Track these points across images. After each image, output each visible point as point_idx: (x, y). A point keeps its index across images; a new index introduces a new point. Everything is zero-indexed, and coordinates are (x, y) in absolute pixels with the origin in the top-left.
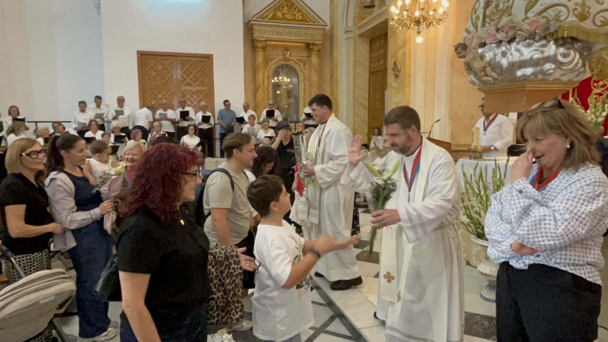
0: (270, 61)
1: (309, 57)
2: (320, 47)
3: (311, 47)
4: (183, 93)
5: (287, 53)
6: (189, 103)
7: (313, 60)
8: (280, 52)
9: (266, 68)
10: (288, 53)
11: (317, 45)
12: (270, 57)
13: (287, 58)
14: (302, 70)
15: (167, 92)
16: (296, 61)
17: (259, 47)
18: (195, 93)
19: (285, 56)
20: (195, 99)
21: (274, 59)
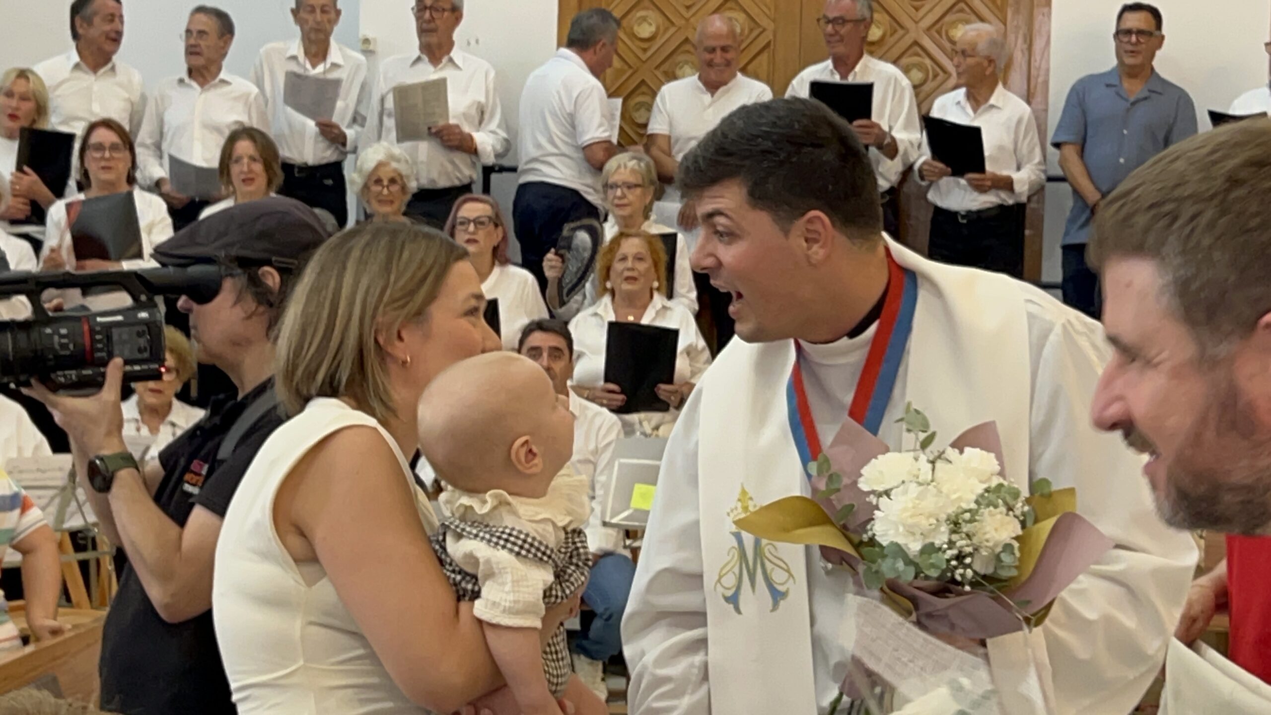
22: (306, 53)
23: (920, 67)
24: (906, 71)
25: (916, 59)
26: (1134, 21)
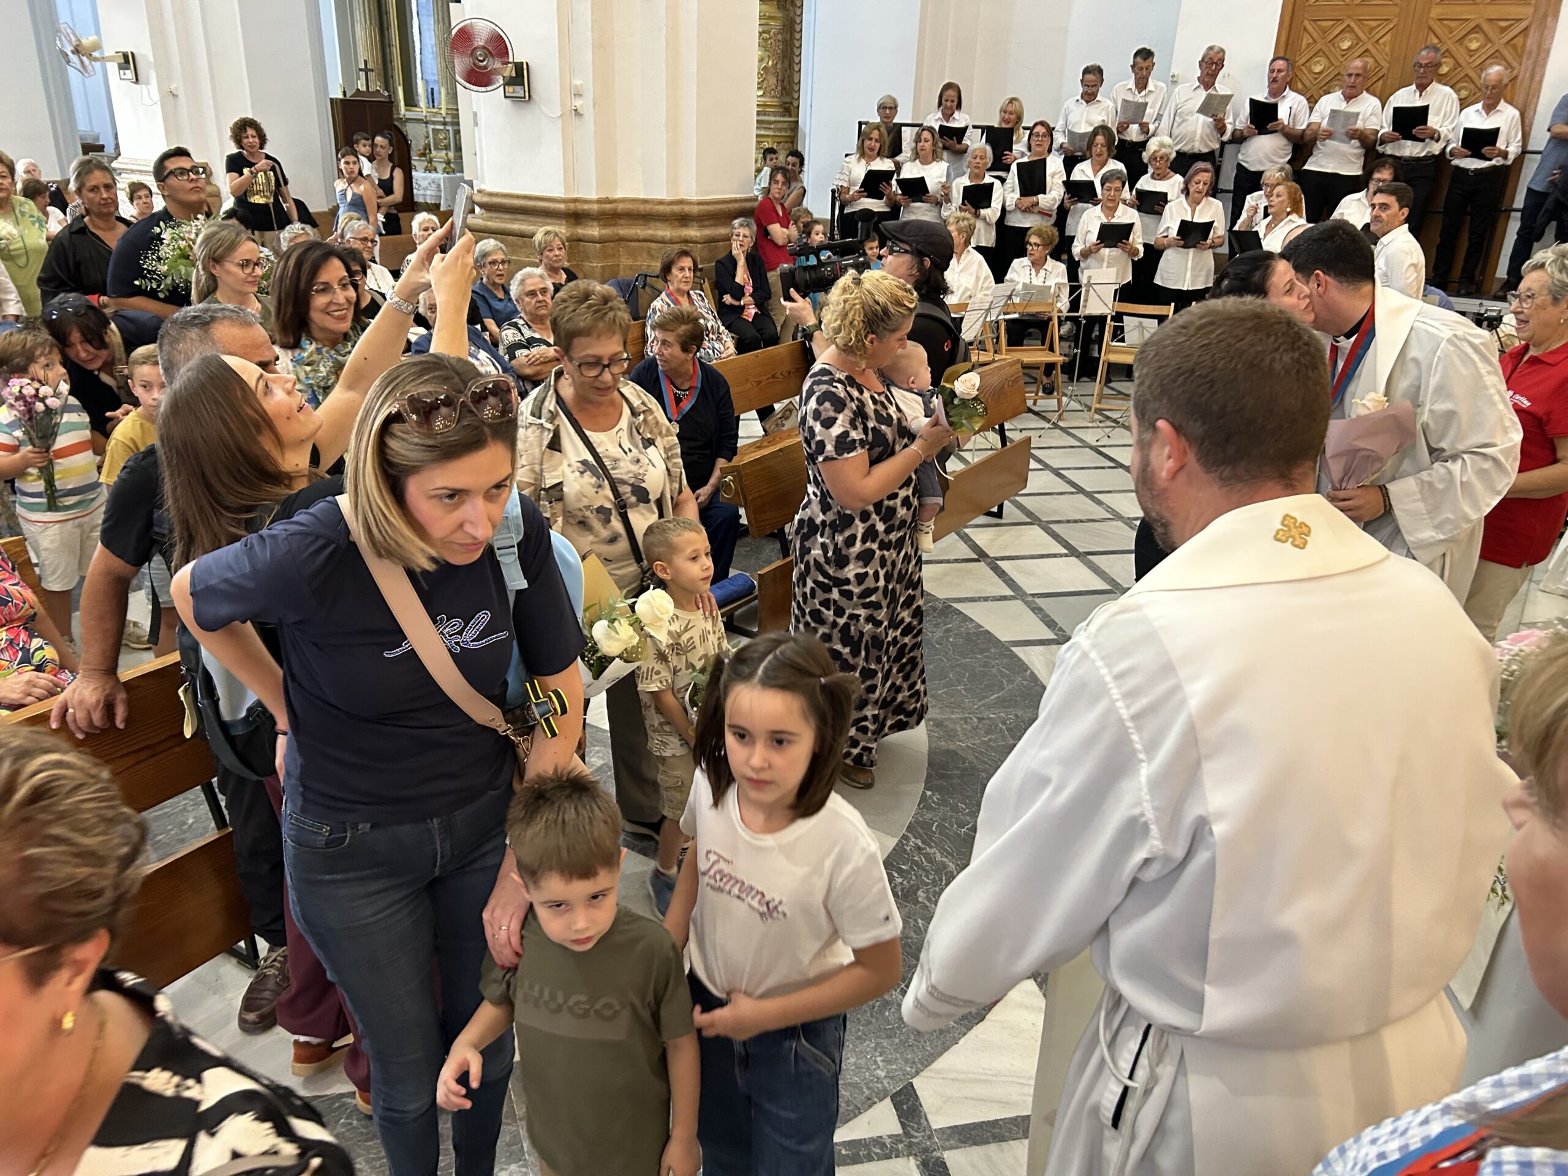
4: (1430, 28)
6: (1444, 69)
15: (1372, 29)
18: (1477, 29)
20: (1471, 53)
22: (1136, 86)
25: (1464, 84)
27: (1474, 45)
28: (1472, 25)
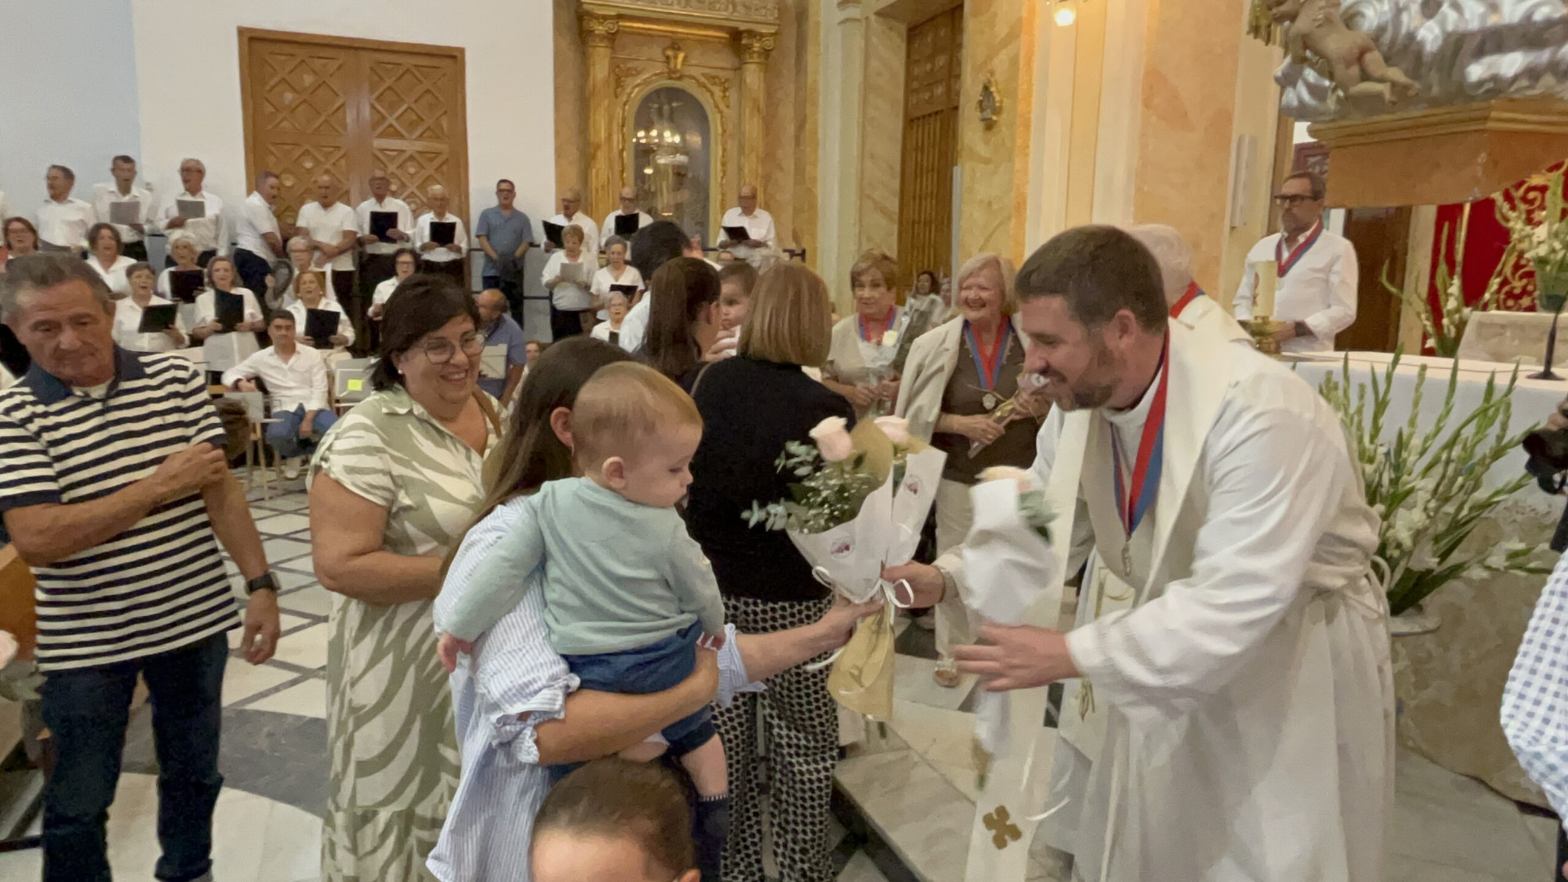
0: (627, 76)
1: (738, 69)
2: (769, 43)
3: (744, 41)
4: (375, 156)
5: (676, 57)
7: (748, 80)
8: (656, 52)
9: (616, 96)
10: (681, 56)
11: (762, 35)
12: (629, 65)
13: (675, 71)
14: (717, 106)
15: (327, 154)
16: (703, 79)
17: (598, 35)
18: (411, 158)
19: (672, 66)
20: (412, 176)
21: (639, 73)
22: (120, 191)
23: (415, 202)
24: (409, 204)
26: (504, 186)
27: (412, 170)
28: (407, 155)
